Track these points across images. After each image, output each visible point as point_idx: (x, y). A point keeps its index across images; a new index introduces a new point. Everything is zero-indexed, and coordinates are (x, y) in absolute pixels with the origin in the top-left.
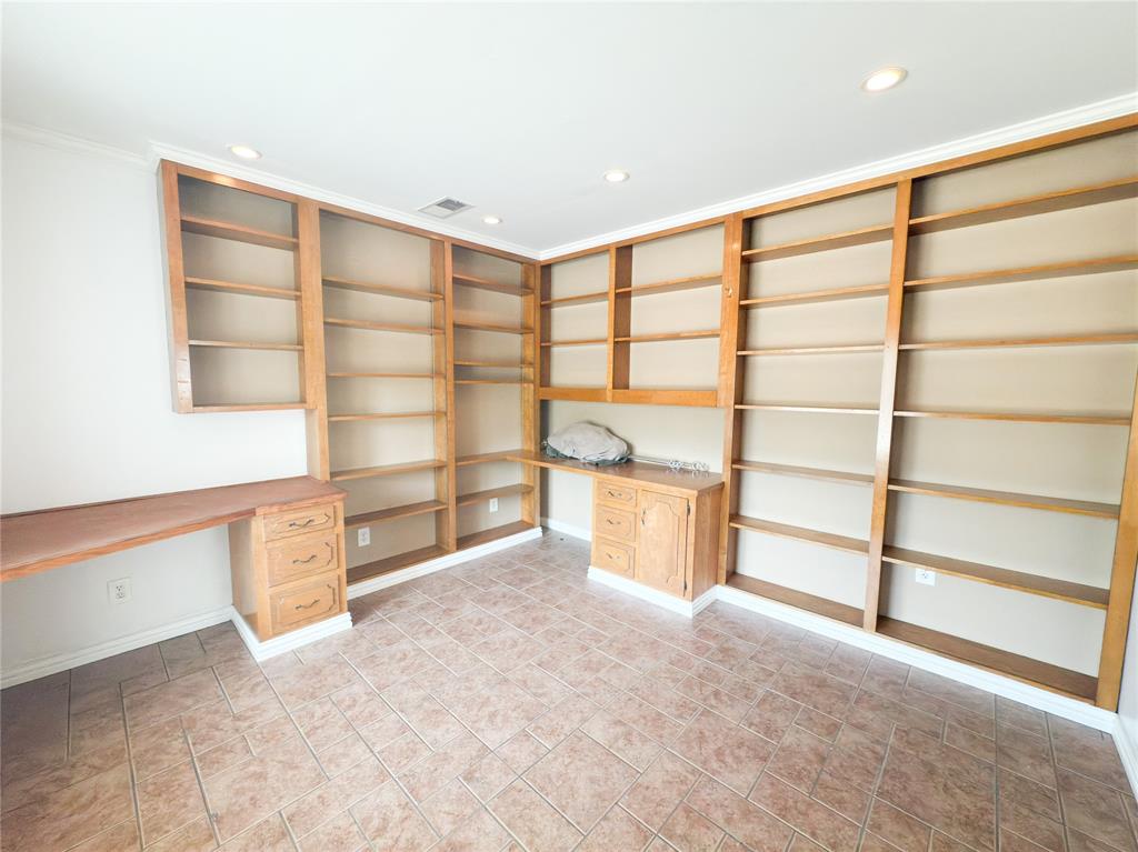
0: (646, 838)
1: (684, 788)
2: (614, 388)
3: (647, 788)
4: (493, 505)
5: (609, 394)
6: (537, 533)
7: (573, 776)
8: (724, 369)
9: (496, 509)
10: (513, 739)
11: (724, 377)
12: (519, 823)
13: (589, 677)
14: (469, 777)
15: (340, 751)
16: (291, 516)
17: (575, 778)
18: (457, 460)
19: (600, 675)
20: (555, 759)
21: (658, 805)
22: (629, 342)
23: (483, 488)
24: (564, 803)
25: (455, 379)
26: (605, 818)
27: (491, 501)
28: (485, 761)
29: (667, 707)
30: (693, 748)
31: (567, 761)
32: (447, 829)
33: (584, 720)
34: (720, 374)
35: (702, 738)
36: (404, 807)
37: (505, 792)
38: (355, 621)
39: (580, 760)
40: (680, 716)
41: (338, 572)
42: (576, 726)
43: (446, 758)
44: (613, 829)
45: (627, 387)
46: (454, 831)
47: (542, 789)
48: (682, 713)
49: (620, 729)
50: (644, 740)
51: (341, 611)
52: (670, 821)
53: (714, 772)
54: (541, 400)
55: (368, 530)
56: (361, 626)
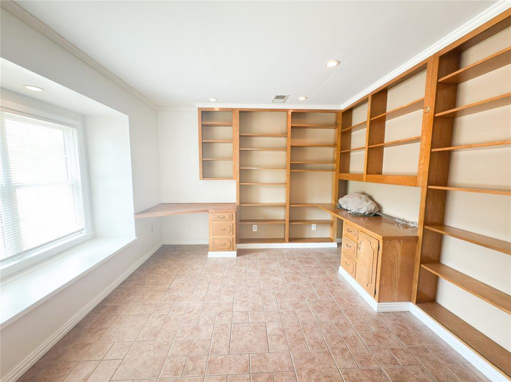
0: (245, 371)
1: (279, 369)
2: (367, 174)
3: (266, 358)
4: (314, 227)
5: (364, 177)
6: (334, 245)
7: (246, 335)
8: (422, 162)
9: (315, 229)
10: (242, 312)
11: (422, 167)
12: (217, 335)
13: (291, 308)
14: (219, 314)
15: (201, 288)
16: (219, 214)
17: (246, 336)
18: (290, 204)
19: (296, 311)
20: (247, 326)
21: (262, 366)
22: (382, 147)
23: (308, 218)
24: (235, 340)
25: (291, 169)
26: (241, 355)
27: (313, 225)
28: (228, 313)
29: (310, 338)
30: (302, 360)
31: (250, 329)
32: (201, 323)
33: (271, 321)
34: (420, 165)
35: (312, 360)
36: (198, 310)
37: (223, 325)
38: (238, 255)
39: (254, 332)
40: (312, 346)
41: (233, 236)
42: (266, 321)
43: (220, 305)
44: (239, 359)
45: (380, 173)
46: (202, 325)
47: (234, 332)
48: (314, 345)
49: (280, 333)
50: (286, 342)
51: (233, 250)
52: (260, 374)
53: (299, 375)
54: (339, 180)
55: (256, 226)
56: (239, 257)
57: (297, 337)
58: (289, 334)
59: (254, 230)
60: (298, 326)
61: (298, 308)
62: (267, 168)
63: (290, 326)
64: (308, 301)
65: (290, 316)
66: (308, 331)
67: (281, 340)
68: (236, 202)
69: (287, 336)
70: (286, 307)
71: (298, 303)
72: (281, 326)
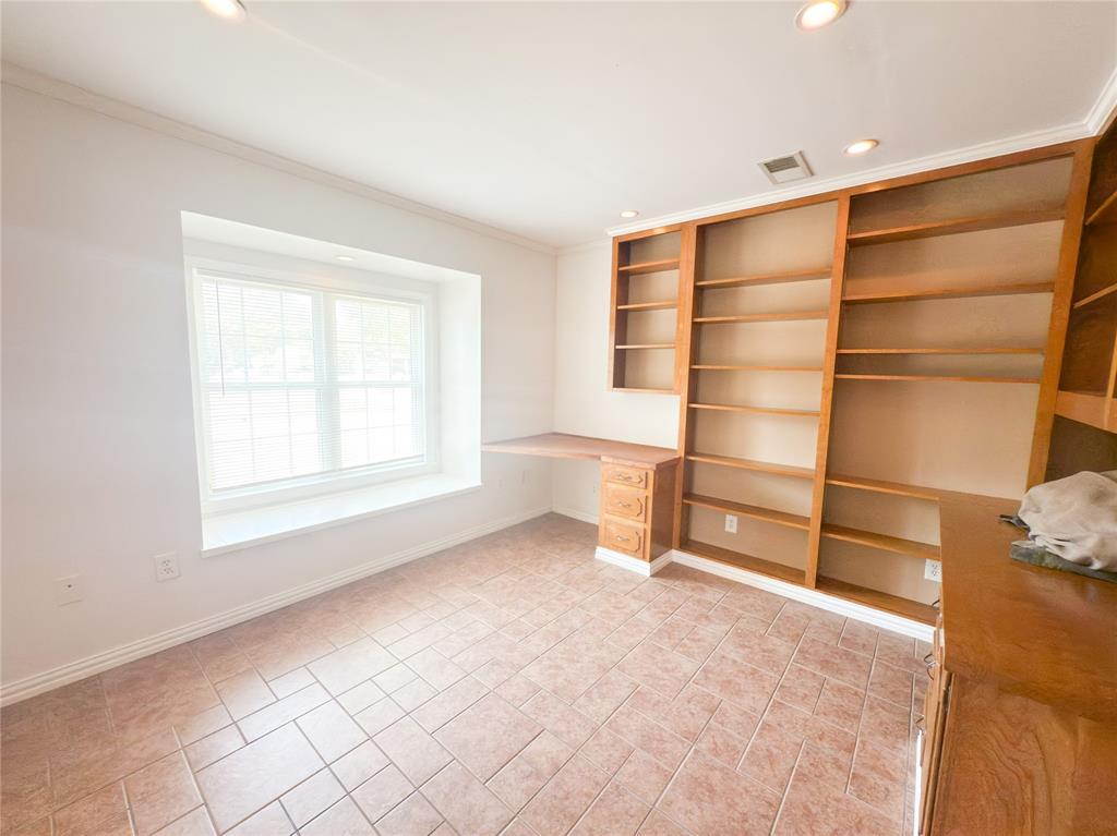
4: (934, 571)
16: (622, 469)
18: (828, 476)
25: (836, 372)
27: (928, 561)
41: (646, 526)
47: (478, 706)
51: (643, 559)
54: (1055, 415)
55: (735, 519)
56: (655, 579)
57: (567, 803)
58: (557, 785)
59: (727, 529)
60: (597, 784)
61: (648, 750)
62: (769, 369)
63: (580, 771)
64: (696, 751)
65: (607, 754)
66: (605, 813)
67: (530, 782)
68: (675, 447)
69: (551, 784)
70: (625, 730)
71: (661, 740)
72: (563, 758)
